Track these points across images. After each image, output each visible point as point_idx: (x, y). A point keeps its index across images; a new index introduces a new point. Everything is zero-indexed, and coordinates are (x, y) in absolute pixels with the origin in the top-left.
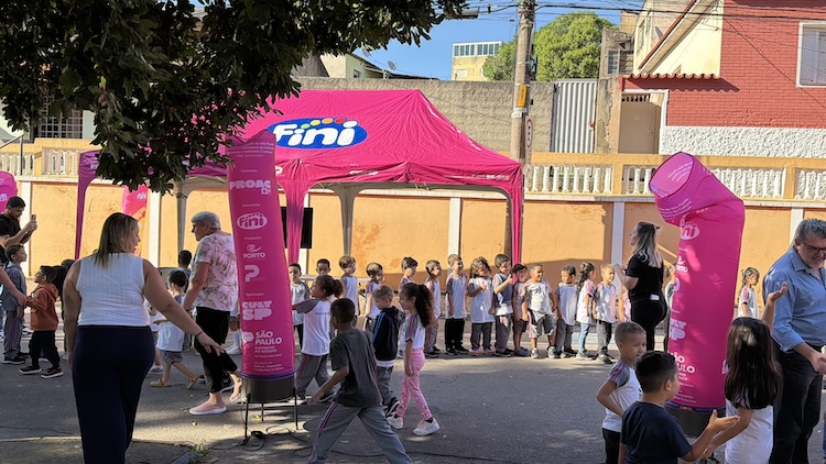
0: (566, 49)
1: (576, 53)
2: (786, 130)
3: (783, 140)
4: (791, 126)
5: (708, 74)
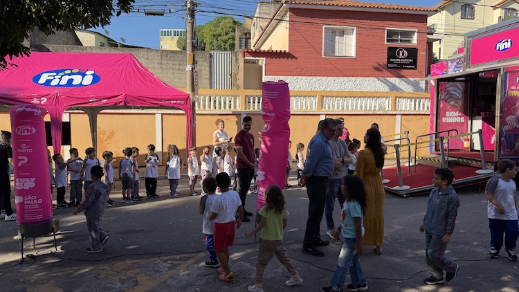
0: (220, 35)
1: (225, 38)
2: (319, 78)
3: (317, 83)
4: (320, 76)
5: (283, 50)
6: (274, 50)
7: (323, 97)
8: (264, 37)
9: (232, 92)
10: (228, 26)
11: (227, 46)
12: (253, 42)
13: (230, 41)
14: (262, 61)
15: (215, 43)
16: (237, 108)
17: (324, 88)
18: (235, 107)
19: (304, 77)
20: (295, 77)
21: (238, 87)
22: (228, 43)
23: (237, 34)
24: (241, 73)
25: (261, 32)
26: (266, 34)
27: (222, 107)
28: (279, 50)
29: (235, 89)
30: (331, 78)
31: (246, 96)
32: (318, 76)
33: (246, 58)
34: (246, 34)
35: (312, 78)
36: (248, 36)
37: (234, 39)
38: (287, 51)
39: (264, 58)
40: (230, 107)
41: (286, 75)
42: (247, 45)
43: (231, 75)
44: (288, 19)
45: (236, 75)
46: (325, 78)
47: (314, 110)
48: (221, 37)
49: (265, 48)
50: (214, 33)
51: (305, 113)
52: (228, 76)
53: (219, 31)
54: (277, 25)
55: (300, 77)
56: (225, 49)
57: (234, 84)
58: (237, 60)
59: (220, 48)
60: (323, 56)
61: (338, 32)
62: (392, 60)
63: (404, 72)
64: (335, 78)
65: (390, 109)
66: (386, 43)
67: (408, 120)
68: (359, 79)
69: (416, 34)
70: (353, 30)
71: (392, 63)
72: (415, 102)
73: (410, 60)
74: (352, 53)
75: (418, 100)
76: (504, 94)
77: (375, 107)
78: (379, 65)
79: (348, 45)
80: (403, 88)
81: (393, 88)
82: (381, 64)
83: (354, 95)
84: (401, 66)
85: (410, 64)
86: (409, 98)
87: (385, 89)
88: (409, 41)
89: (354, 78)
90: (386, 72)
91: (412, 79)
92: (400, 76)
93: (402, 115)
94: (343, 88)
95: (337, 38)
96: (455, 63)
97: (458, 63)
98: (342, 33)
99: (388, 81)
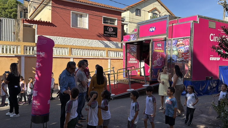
0: (7, 9)
1: (10, 10)
3: (68, 41)
5: (48, 21)
6: (43, 20)
7: (72, 48)
8: (36, 13)
9: (15, 43)
10: (13, 4)
11: (12, 15)
12: (29, 15)
13: (14, 13)
14: (35, 26)
15: (3, 13)
16: (19, 53)
17: (72, 43)
18: (17, 52)
19: (61, 37)
20: (56, 37)
21: (19, 40)
22: (13, 14)
23: (19, 9)
24: (21, 32)
25: (34, 10)
26: (37, 11)
27: (8, 52)
28: (45, 21)
29: (17, 41)
30: (76, 39)
31: (24, 46)
32: (69, 37)
33: (25, 24)
34: (24, 10)
35: (65, 38)
36: (26, 11)
37: (16, 11)
38: (51, 22)
39: (36, 25)
40: (14, 52)
41: (50, 35)
42: (25, 16)
43: (14, 33)
44: (51, 5)
45: (18, 33)
46: (73, 38)
47: (67, 55)
48: (8, 10)
49: (37, 19)
50: (3, 7)
51: (61, 57)
52: (13, 34)
53: (6, 6)
54: (44, 7)
55: (59, 37)
56: (10, 17)
57: (17, 38)
58: (18, 24)
59: (6, 16)
60: (71, 27)
61: (79, 15)
62: (106, 32)
63: (112, 38)
64: (78, 39)
65: (105, 56)
66: (103, 23)
67: (113, 62)
68: (91, 40)
69: (116, 21)
70: (87, 15)
71: (106, 33)
72: (117, 53)
73: (114, 33)
74: (86, 26)
75: (118, 52)
76: (153, 51)
77: (98, 55)
78: (100, 34)
79: (84, 22)
80: (111, 46)
81: (107, 46)
82: (100, 33)
83: (88, 48)
84: (110, 35)
85: (114, 35)
86: (114, 51)
87: (103, 46)
88: (114, 24)
89: (88, 40)
90: (103, 38)
91: (115, 42)
92: (109, 40)
93: (111, 59)
94: (82, 44)
95: (79, 18)
96: (133, 36)
97: (134, 36)
98: (81, 16)
99: (104, 42)
